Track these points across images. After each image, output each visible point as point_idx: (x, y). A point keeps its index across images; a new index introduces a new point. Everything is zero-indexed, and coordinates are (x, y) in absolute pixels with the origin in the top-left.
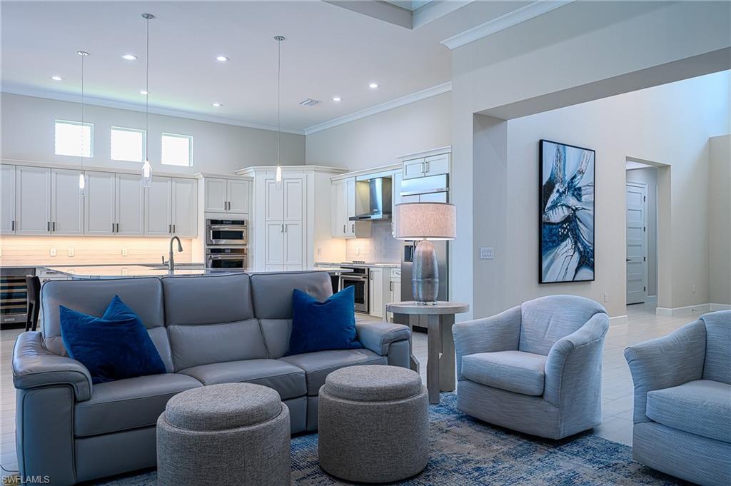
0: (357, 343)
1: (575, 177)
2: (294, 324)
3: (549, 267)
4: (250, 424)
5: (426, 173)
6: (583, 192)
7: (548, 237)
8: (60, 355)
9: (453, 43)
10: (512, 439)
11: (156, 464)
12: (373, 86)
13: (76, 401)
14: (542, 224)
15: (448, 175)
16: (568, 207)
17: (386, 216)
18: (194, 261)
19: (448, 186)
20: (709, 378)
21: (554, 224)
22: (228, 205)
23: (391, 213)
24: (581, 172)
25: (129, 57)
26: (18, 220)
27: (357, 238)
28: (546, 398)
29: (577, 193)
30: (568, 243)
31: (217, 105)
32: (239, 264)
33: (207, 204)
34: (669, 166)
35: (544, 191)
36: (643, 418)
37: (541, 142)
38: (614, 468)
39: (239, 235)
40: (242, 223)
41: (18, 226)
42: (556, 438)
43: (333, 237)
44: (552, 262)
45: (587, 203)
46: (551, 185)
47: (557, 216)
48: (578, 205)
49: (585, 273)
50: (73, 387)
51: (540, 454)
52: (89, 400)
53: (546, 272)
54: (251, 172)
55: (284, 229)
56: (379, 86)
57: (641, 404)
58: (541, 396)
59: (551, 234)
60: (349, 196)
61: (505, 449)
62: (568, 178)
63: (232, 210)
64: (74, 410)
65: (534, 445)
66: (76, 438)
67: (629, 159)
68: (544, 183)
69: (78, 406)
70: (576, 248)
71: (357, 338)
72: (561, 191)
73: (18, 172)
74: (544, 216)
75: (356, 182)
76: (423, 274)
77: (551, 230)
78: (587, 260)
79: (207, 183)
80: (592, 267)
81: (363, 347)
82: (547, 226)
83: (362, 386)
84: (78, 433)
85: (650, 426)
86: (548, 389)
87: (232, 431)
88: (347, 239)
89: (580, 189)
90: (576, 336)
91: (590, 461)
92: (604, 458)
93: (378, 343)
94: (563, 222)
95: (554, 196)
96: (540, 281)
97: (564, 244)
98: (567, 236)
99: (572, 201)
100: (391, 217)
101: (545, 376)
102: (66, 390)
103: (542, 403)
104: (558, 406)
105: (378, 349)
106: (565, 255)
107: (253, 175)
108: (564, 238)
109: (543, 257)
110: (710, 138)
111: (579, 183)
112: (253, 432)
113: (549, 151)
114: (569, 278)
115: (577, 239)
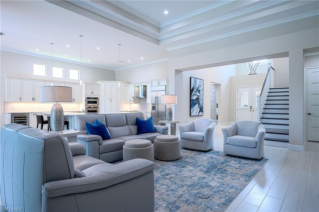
0: (155, 131)
1: (199, 87)
2: (138, 127)
3: (192, 112)
4: (148, 147)
5: (159, 85)
6: (200, 91)
7: (192, 103)
8: (84, 134)
9: (169, 50)
10: (195, 152)
11: (123, 158)
12: (142, 58)
13: (100, 145)
14: (191, 100)
15: (166, 86)
16: (197, 95)
17: (145, 97)
18: (80, 111)
19: (166, 89)
20: (238, 135)
21: (193, 100)
22: (92, 93)
23: (146, 96)
24: (200, 86)
25: (68, 46)
26: (22, 97)
27: (135, 103)
28: (204, 141)
29: (199, 91)
30: (197, 105)
31: (89, 61)
32: (96, 111)
33: (86, 92)
34: (221, 84)
35: (191, 91)
36: (226, 144)
37: (191, 77)
38: (220, 155)
39: (95, 102)
40: (97, 98)
41: (22, 99)
42: (206, 150)
43: (126, 103)
44: (193, 110)
45: (201, 94)
46: (193, 90)
47: (194, 98)
48: (199, 95)
49: (201, 113)
50: (99, 141)
51: (203, 154)
52: (102, 144)
53: (192, 113)
54: (100, 82)
55: (111, 100)
56: (144, 58)
57: (225, 140)
58: (202, 141)
59: (193, 103)
60: (131, 91)
61: (195, 153)
62: (197, 88)
63: (94, 94)
64: (99, 146)
65: (201, 153)
66: (100, 154)
67: (211, 82)
68: (191, 89)
69: (100, 146)
70: (199, 107)
71: (155, 130)
72: (195, 91)
73: (22, 81)
74: (191, 98)
75: (134, 86)
76: (169, 113)
77: (193, 102)
78: (201, 110)
79: (86, 86)
80: (203, 112)
81: (157, 132)
82: (192, 101)
83: (167, 138)
84: (100, 153)
85: (227, 145)
86: (204, 139)
87: (145, 148)
88: (130, 104)
89: (200, 90)
90: (210, 127)
91: (214, 154)
92: (217, 154)
93: (161, 130)
94: (196, 100)
95: (194, 92)
96: (190, 116)
97: (196, 105)
98: (197, 103)
99: (198, 94)
100: (146, 97)
101: (203, 136)
102: (97, 142)
103: (203, 142)
104: (206, 143)
105: (161, 132)
106: (196, 108)
107: (100, 83)
108: (196, 104)
109: (191, 109)
110: (230, 77)
111: (200, 89)
112: (149, 148)
113: (193, 80)
114: (197, 115)
115: (199, 104)
